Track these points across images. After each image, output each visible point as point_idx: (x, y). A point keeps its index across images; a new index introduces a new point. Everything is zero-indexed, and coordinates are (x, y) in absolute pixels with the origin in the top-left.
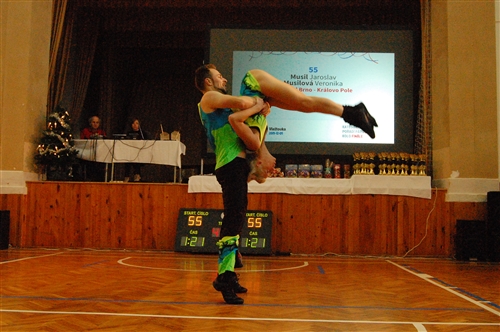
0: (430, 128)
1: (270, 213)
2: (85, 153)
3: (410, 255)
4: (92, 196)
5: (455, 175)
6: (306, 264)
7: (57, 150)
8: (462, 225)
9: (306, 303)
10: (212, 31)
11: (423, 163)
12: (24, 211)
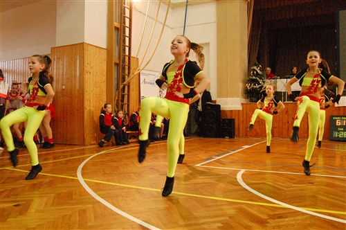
7: (257, 86)
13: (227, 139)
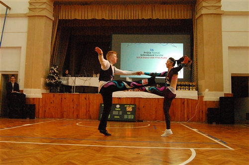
0: (197, 72)
1: (135, 105)
2: (64, 82)
3: (189, 121)
4: (67, 99)
5: (207, 90)
6: (149, 125)
7: (54, 81)
8: (210, 110)
9: (149, 141)
10: (113, 35)
11: (194, 86)
12: (41, 105)
13: (28, 119)
